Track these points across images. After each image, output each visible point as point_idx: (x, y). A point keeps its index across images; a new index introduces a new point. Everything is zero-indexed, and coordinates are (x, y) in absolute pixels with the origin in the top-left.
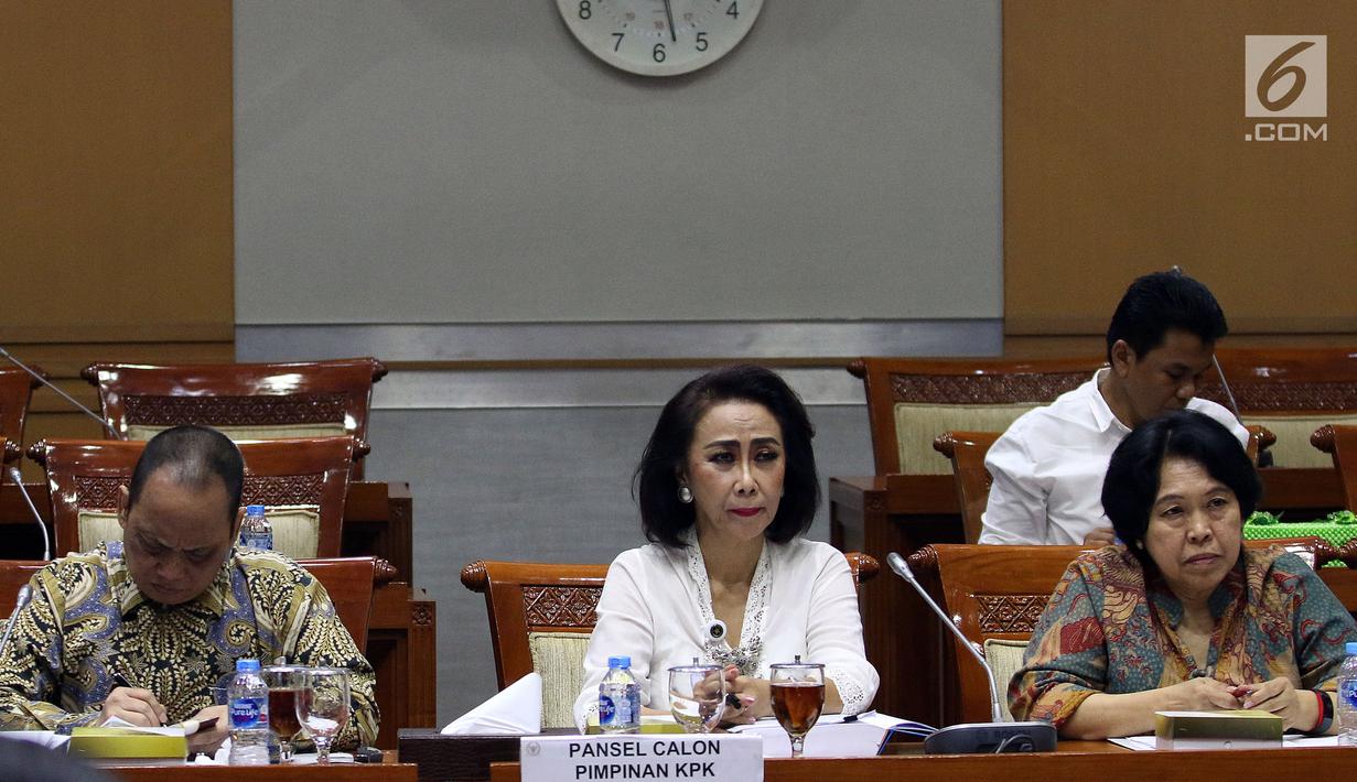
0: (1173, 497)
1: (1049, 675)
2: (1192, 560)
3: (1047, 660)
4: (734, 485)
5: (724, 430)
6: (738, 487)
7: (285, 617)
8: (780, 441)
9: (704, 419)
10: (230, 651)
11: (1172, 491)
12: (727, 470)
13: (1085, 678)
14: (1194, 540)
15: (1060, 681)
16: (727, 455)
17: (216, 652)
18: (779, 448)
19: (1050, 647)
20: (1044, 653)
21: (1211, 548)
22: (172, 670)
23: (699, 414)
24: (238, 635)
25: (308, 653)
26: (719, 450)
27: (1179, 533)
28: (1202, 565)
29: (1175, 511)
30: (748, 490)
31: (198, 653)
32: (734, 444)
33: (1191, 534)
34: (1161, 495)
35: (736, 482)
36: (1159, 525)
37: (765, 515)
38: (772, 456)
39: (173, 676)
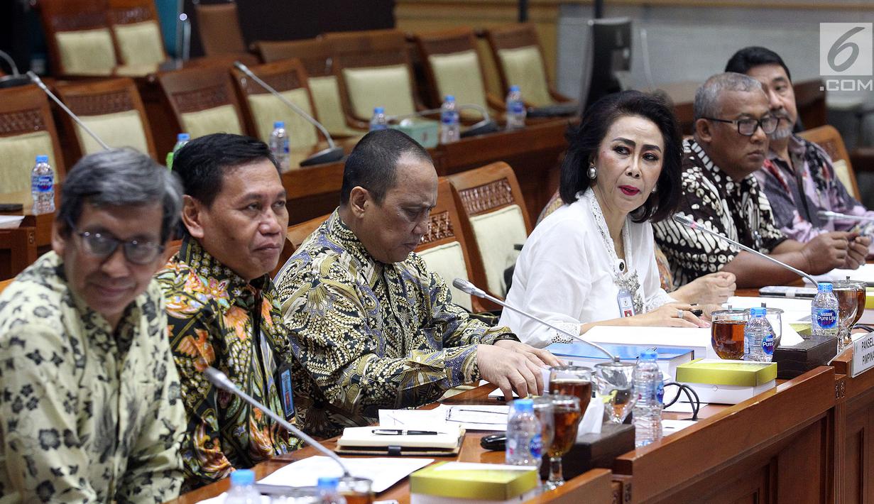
4: (626, 168)
6: (628, 170)
8: (662, 150)
12: (624, 158)
16: (624, 149)
18: (660, 154)
30: (634, 174)
32: (632, 142)
35: (628, 167)
37: (641, 195)
38: (655, 158)
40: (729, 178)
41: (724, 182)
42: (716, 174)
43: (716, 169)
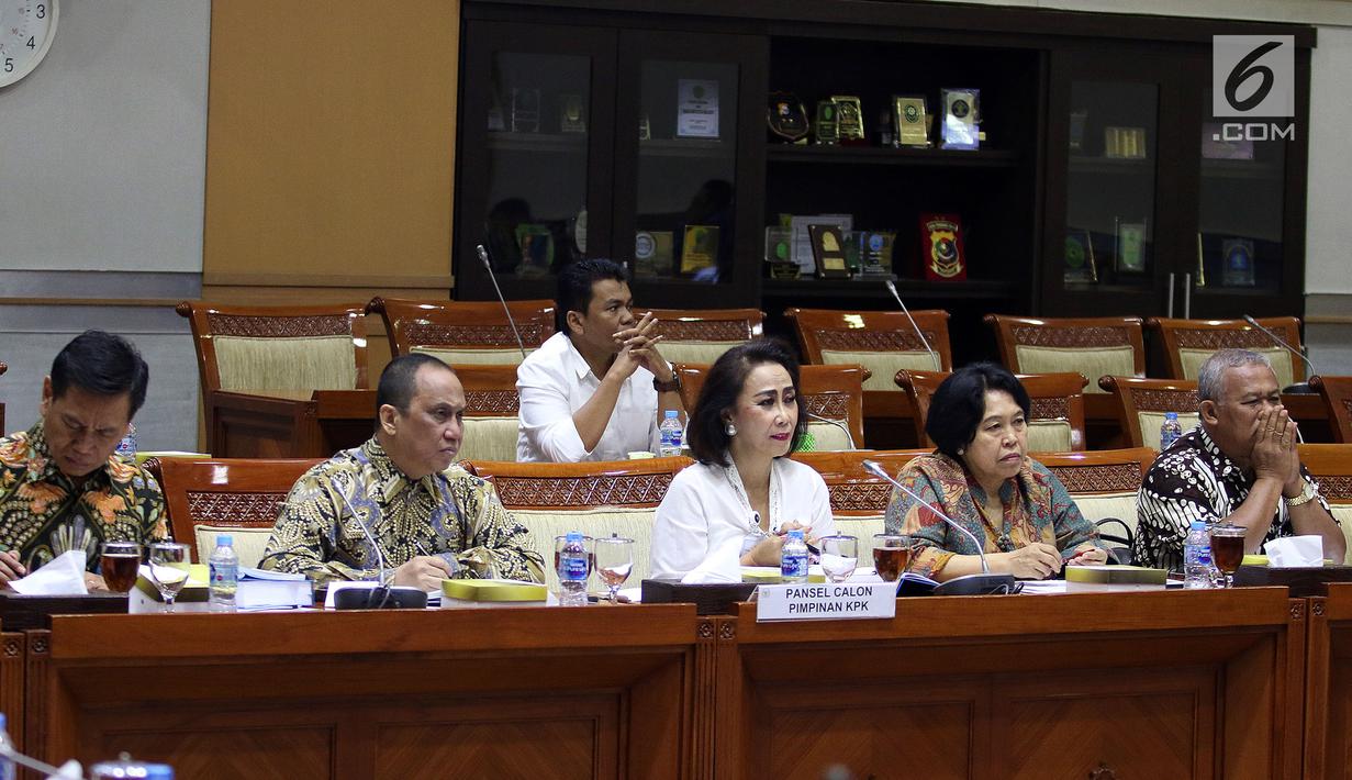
0: (995, 418)
1: (918, 541)
2: (1006, 458)
3: (914, 531)
4: (776, 419)
5: (768, 383)
6: (779, 420)
7: (475, 510)
9: (750, 377)
10: (445, 535)
11: (994, 414)
12: (769, 410)
13: (937, 542)
14: (1008, 445)
15: (928, 546)
16: (769, 401)
17: (436, 535)
19: (913, 522)
20: (909, 525)
21: (1016, 450)
22: (407, 545)
23: (745, 374)
24: (449, 523)
25: (488, 530)
26: (767, 397)
27: (999, 440)
28: (1012, 461)
29: (996, 426)
30: (785, 422)
31: (425, 536)
32: (774, 392)
33: (1006, 441)
34: (988, 415)
36: (983, 435)
39: (408, 549)
40: (1227, 462)
41: (1223, 465)
42: (1217, 456)
43: (1216, 451)
